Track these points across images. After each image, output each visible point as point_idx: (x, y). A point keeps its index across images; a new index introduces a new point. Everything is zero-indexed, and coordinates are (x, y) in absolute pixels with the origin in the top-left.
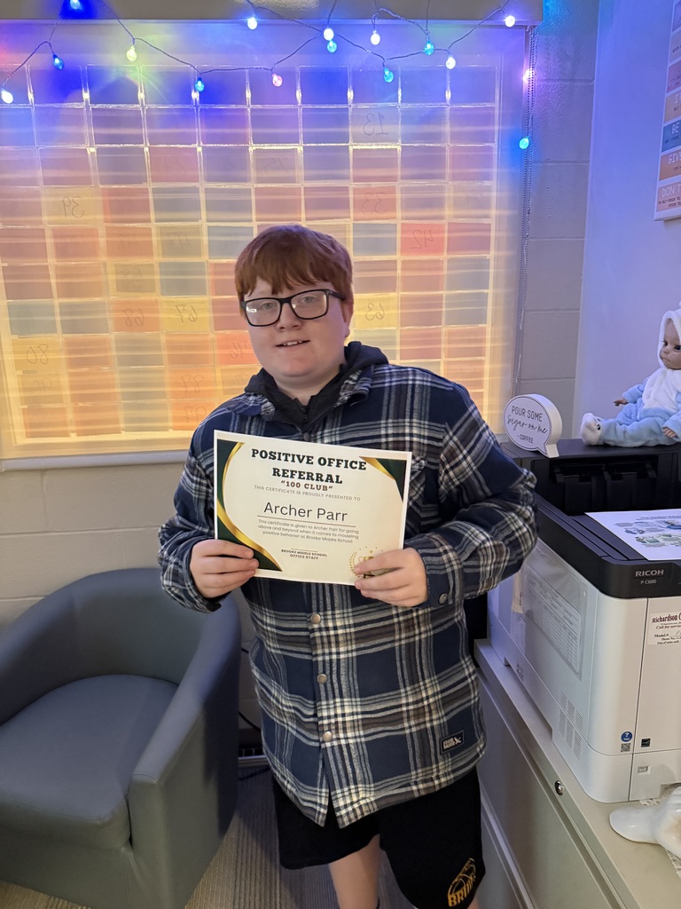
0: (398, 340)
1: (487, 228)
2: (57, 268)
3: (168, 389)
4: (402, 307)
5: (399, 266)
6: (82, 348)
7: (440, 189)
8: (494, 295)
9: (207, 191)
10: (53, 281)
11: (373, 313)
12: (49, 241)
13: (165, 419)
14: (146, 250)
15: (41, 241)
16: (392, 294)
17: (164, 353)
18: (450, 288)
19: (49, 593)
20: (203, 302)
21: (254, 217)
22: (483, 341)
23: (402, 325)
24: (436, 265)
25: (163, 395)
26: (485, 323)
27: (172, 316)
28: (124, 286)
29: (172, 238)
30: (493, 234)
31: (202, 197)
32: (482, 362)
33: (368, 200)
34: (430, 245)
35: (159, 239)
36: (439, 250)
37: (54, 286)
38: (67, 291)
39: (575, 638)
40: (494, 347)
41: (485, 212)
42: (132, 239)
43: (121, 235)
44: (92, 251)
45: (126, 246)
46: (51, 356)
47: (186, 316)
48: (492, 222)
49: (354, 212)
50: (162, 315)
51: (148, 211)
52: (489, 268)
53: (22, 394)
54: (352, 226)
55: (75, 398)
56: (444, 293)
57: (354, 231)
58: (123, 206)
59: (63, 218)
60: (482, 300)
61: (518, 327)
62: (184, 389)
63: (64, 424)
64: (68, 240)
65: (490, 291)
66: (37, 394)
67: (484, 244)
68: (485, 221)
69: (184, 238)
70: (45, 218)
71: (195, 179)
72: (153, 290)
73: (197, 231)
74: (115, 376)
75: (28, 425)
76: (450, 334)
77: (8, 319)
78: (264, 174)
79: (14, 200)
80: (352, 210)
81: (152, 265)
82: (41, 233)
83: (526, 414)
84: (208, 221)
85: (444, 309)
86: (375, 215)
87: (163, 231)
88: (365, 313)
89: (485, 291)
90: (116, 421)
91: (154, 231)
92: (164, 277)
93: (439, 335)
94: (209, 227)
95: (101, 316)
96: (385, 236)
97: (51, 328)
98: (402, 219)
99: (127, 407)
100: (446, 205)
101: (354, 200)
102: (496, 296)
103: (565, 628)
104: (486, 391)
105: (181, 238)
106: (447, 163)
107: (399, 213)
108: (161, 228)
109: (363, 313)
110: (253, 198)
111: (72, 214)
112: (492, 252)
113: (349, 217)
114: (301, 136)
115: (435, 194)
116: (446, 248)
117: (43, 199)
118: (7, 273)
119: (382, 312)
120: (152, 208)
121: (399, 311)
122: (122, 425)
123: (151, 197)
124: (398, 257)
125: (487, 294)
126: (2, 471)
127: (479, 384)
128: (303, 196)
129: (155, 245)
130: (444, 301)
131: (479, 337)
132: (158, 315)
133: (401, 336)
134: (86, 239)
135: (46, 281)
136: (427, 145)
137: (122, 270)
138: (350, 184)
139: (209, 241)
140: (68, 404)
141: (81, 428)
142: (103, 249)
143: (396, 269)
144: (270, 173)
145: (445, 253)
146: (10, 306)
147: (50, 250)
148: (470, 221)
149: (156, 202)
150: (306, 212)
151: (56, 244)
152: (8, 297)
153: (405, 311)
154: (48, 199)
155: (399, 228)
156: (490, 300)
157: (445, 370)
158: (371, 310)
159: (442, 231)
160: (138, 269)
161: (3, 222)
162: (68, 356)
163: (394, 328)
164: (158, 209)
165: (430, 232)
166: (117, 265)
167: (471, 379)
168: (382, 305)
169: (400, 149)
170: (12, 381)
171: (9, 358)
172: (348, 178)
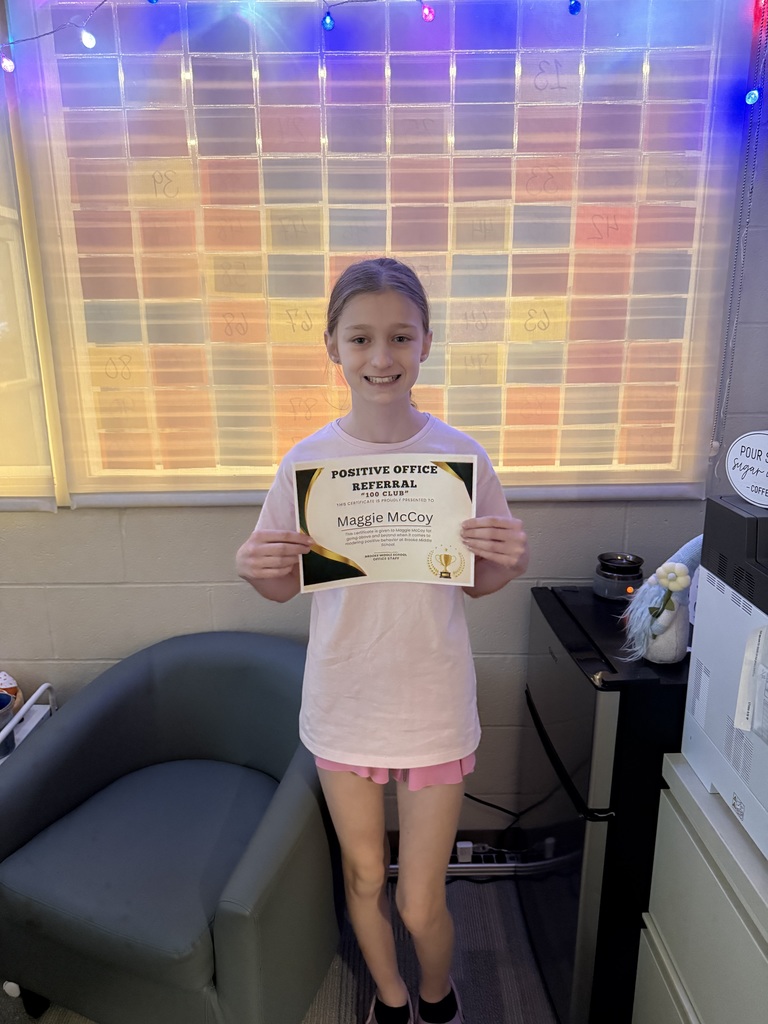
0: (565, 357)
1: (691, 213)
2: (144, 261)
3: (273, 414)
4: (573, 314)
5: (572, 259)
6: (173, 360)
7: (631, 161)
8: (696, 300)
9: (331, 163)
10: (139, 276)
11: (536, 321)
12: (136, 225)
13: (268, 451)
14: (251, 238)
15: (126, 225)
16: (560, 298)
17: (271, 368)
18: (637, 290)
19: (126, 656)
20: (319, 305)
21: (388, 195)
22: (677, 360)
23: (572, 337)
24: (620, 261)
25: (266, 421)
26: (682, 337)
27: (283, 322)
28: (226, 284)
29: (285, 222)
30: (697, 221)
31: (325, 171)
32: (674, 388)
33: (535, 175)
34: (618, 234)
35: (270, 224)
36: (625, 240)
37: (140, 284)
38: (156, 288)
40: (692, 369)
41: (689, 191)
42: (235, 224)
43: (223, 219)
44: (186, 238)
45: (229, 232)
46: (134, 369)
48: (697, 205)
49: (516, 190)
50: (273, 322)
51: (256, 187)
52: (690, 266)
53: (100, 416)
54: (512, 209)
55: (164, 422)
56: (629, 296)
57: (515, 215)
58: (226, 183)
59: (152, 196)
60: (679, 307)
61: (727, 344)
62: (292, 415)
63: (149, 453)
64: (158, 225)
65: (690, 296)
66: (117, 415)
67: (684, 233)
68: (684, 204)
69: (300, 223)
70: (131, 197)
71: (316, 148)
72: (258, 291)
73: (317, 215)
74: (212, 394)
75: (107, 453)
76: (635, 350)
77: (84, 322)
78: (403, 141)
79: (94, 173)
80: (514, 187)
81: (259, 258)
82: (126, 217)
83: (762, 457)
84: (332, 201)
85: (628, 318)
86: (543, 194)
87: (273, 216)
88: (524, 322)
89: (684, 296)
90: (211, 452)
91: (263, 215)
92: (273, 273)
93: (620, 350)
94: (331, 210)
95: (195, 321)
96: (556, 221)
97: (133, 335)
98: (581, 200)
99: (225, 435)
100: (638, 182)
101: (517, 174)
102: (698, 302)
104: (677, 425)
105: (296, 223)
106: (643, 125)
107: (575, 193)
108: (272, 210)
109: (522, 322)
110: (388, 172)
111: (164, 192)
112: (695, 245)
113: (510, 198)
114: (453, 91)
115: (622, 167)
116: (634, 238)
117: (129, 173)
118: (85, 266)
119: (545, 321)
120: (261, 185)
121: (569, 319)
122: (217, 457)
123: (260, 171)
124: (571, 249)
125: (686, 299)
126: (73, 508)
127: (670, 417)
128: (451, 171)
129: (263, 232)
130: (629, 308)
131: (674, 355)
132: (264, 321)
133: (570, 352)
134: (180, 224)
135: (131, 275)
136: (616, 103)
137: (222, 263)
138: (513, 154)
139: (330, 227)
140: (154, 429)
141: (168, 459)
142: (200, 236)
143: (567, 265)
144: (412, 140)
145: (634, 245)
146: (87, 307)
147: (136, 236)
148: (669, 203)
149: (265, 175)
150: (455, 190)
151: (143, 229)
152: (85, 296)
153: (576, 319)
154: (136, 173)
155: (574, 211)
156: (689, 308)
157: (624, 397)
158: (532, 318)
159: (630, 216)
160: (242, 264)
161: (81, 202)
162: (154, 370)
163: (563, 343)
164: (269, 186)
165: (615, 217)
166: (216, 258)
167: (659, 410)
168: (546, 310)
169: (580, 107)
170: (87, 399)
171: (84, 370)
172: (512, 146)
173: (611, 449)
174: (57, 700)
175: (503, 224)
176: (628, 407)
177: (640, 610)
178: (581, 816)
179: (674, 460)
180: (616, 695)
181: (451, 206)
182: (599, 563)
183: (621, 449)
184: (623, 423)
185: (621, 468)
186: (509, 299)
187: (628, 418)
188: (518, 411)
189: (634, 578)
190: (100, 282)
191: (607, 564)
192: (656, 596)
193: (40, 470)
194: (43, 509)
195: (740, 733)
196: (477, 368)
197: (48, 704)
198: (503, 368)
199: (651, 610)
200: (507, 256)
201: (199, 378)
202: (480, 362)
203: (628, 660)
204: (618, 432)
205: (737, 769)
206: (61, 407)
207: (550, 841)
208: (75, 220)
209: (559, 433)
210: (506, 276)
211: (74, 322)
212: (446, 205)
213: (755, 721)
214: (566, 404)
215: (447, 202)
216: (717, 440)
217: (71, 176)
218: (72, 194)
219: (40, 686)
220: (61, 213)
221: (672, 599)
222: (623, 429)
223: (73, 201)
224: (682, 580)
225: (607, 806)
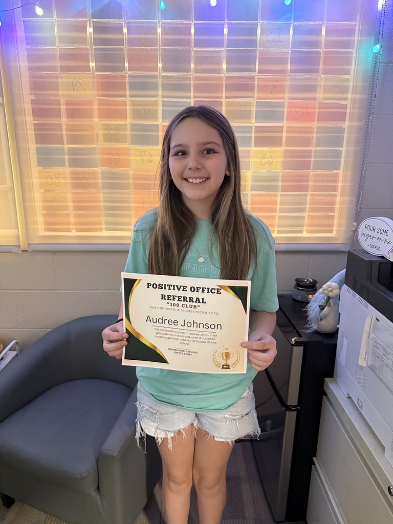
0: (280, 179)
1: (345, 107)
2: (67, 125)
3: (132, 205)
4: (285, 157)
5: (285, 129)
6: (81, 176)
7: (315, 80)
9: (163, 77)
10: (64, 133)
11: (266, 160)
12: (63, 107)
13: (129, 224)
14: (122, 115)
15: (58, 107)
16: (278, 149)
18: (317, 146)
19: (55, 327)
20: (156, 150)
21: (192, 95)
22: (337, 181)
23: (284, 169)
24: (309, 130)
25: (129, 208)
26: (339, 170)
27: (137, 158)
28: (108, 138)
29: (139, 107)
30: (348, 111)
31: (160, 81)
32: (335, 195)
33: (267, 86)
34: (306, 116)
35: (132, 108)
36: (312, 120)
37: (65, 137)
38: (73, 139)
40: (344, 186)
41: (344, 96)
42: (114, 107)
43: (108, 105)
44: (88, 114)
45: (110, 112)
46: (62, 181)
47: (145, 158)
48: (348, 103)
49: (257, 93)
50: (132, 158)
51: (125, 89)
52: (344, 133)
53: (44, 204)
54: (255, 103)
55: (76, 208)
56: (313, 148)
57: (256, 106)
58: (109, 86)
59: (71, 92)
60: (338, 154)
61: (362, 173)
62: (142, 205)
63: (69, 224)
64: (74, 107)
65: (343, 149)
66: (52, 204)
67: (341, 117)
68: (342, 102)
69: (147, 107)
70: (61, 93)
71: (156, 70)
72: (126, 142)
73: (155, 104)
74: (101, 196)
75: (47, 223)
76: (316, 176)
77: (36, 156)
78: (200, 67)
79: (42, 80)
80: (256, 91)
81: (126, 125)
82: (58, 103)
83: (376, 230)
84: (163, 97)
85: (312, 159)
86: (271, 96)
87: (134, 103)
88: (260, 160)
89: (341, 149)
90: (100, 224)
91: (128, 103)
92: (133, 133)
93: (308, 176)
94: (163, 101)
95: (93, 157)
96: (277, 109)
97: (61, 163)
98: (290, 99)
99: (108, 215)
100: (318, 90)
101: (258, 85)
102: (347, 152)
104: (336, 214)
105: (145, 107)
106: (322, 61)
107: (287, 95)
108: (133, 101)
109: (259, 160)
110: (192, 82)
111: (78, 91)
112: (347, 123)
113: (254, 97)
114: (226, 42)
115: (311, 83)
116: (316, 119)
117: (60, 80)
118: (37, 127)
119: (271, 160)
120: (127, 87)
121: (283, 160)
122: (104, 226)
123: (127, 80)
124: (284, 124)
125: (342, 151)
126: (30, 251)
127: (332, 210)
128: (224, 83)
129: (128, 112)
130: (313, 154)
131: (335, 178)
132: (128, 158)
133: (283, 176)
134: (86, 107)
135: (60, 133)
136: (309, 50)
137: (107, 128)
138: (256, 75)
139: (163, 110)
140: (71, 212)
141: (78, 227)
142: (96, 113)
143: (282, 132)
144: (204, 67)
145: (316, 123)
146: (37, 149)
147: (63, 113)
148: (334, 101)
149: (130, 83)
150: (226, 93)
151: (67, 110)
152: (37, 143)
153: (285, 160)
154: (63, 80)
155: (286, 104)
156: (343, 154)
157: (310, 200)
158: (264, 158)
159: (314, 108)
160: (117, 128)
161: (35, 94)
162: (72, 181)
163: (280, 171)
164: (131, 88)
165: (306, 108)
166: (104, 125)
167: (327, 206)
168: (271, 155)
169: (290, 52)
170: (37, 195)
171: (36, 181)
172: (255, 71)
173: (303, 226)
174: (21, 348)
175: (250, 111)
176: (312, 205)
177: (314, 306)
178: (284, 408)
179: (334, 232)
180: (301, 348)
181: (224, 100)
182: (295, 283)
183: (308, 226)
184: (309, 212)
185: (307, 235)
186: (253, 148)
187: (312, 210)
188: (256, 206)
189: (312, 291)
190: (44, 135)
191: (299, 284)
192: (322, 299)
193: (12, 232)
194: (15, 251)
195: (362, 368)
197: (16, 350)
198: (249, 183)
199: (320, 306)
200: (252, 126)
201: (94, 186)
203: (308, 331)
204: (306, 217)
205: (360, 384)
206: (24, 200)
208: (32, 104)
209: (277, 218)
210: (251, 137)
211: (31, 156)
212: (221, 100)
213: (369, 361)
214: (280, 203)
215: (222, 98)
216: (356, 222)
217: (30, 81)
218: (30, 90)
219: (11, 341)
220: (25, 101)
221: (330, 301)
222: (309, 216)
223: (31, 94)
224: (336, 291)
225: (296, 404)
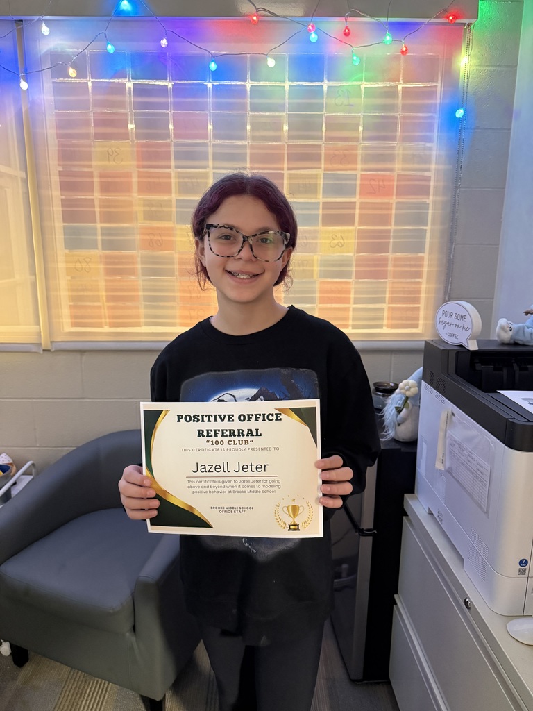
0: (354, 263)
1: (428, 179)
2: (100, 200)
3: (178, 294)
4: (359, 238)
5: (358, 206)
6: (116, 260)
7: (392, 148)
8: (431, 231)
9: (214, 146)
10: (97, 210)
11: (336, 241)
12: (96, 180)
13: (173, 317)
14: (166, 189)
15: (90, 180)
16: (351, 228)
17: (176, 267)
18: (397, 224)
19: (80, 445)
21: (248, 165)
22: (422, 266)
23: (358, 252)
24: (386, 207)
25: (173, 299)
26: (424, 252)
27: (184, 239)
29: (186, 180)
30: (432, 184)
31: (210, 150)
32: (419, 283)
33: (336, 155)
34: (384, 190)
35: (177, 180)
36: (390, 194)
37: (98, 215)
38: (108, 217)
39: (485, 485)
40: (430, 271)
41: (426, 166)
42: (156, 180)
43: (149, 177)
44: (126, 188)
45: (154, 186)
46: (93, 266)
48: (432, 174)
49: (325, 164)
50: (178, 239)
51: (169, 159)
52: (428, 210)
53: (70, 294)
54: (322, 175)
55: (109, 299)
56: (392, 227)
57: (324, 178)
58: (152, 156)
59: (107, 163)
60: (422, 234)
61: (449, 256)
62: (189, 295)
63: (100, 317)
64: (110, 180)
65: (428, 228)
66: (82, 293)
67: (425, 191)
68: (427, 174)
69: (195, 180)
70: (94, 163)
71: (206, 137)
72: (170, 220)
73: (205, 176)
74: (140, 281)
75: (74, 317)
76: (396, 259)
77: (63, 237)
78: (257, 134)
79: (72, 149)
80: (323, 162)
81: (170, 201)
82: (91, 175)
83: (454, 316)
84: (214, 168)
85: (391, 240)
86: (341, 166)
87: (179, 176)
89: (425, 228)
90: (138, 317)
91: (173, 175)
92: (179, 210)
93: (387, 260)
94: (214, 173)
95: (131, 238)
96: (348, 182)
97: (93, 245)
98: (362, 170)
99: (146, 307)
100: (396, 161)
101: (325, 155)
102: (432, 231)
103: (477, 478)
104: (422, 305)
105: (193, 180)
106: (399, 128)
107: (359, 166)
108: (179, 173)
109: (328, 241)
110: (248, 151)
111: (114, 161)
112: (431, 197)
113: (320, 168)
114: (287, 106)
115: (387, 152)
116: (395, 193)
117: (93, 149)
118: (65, 203)
119: (342, 241)
120: (172, 157)
121: (356, 241)
122: (142, 320)
123: (172, 149)
124: (357, 199)
125: (426, 230)
126: (52, 350)
127: (417, 300)
128: (286, 152)
129: (173, 185)
130: (392, 234)
131: (418, 263)
132: (173, 238)
133: (356, 260)
134: (123, 180)
135: (92, 209)
136: (383, 114)
137: (149, 204)
138: (323, 143)
140: (104, 303)
141: (112, 321)
142: (135, 187)
143: (355, 209)
144: (263, 133)
145: (394, 197)
146: (65, 228)
147: (96, 186)
148: (415, 173)
149: (175, 152)
150: (288, 164)
151: (101, 182)
152: (64, 221)
153: (360, 241)
154: (98, 149)
155: (359, 177)
156: (428, 235)
157: (390, 288)
158: (334, 239)
159: (392, 180)
160: (160, 204)
161: (63, 165)
162: (105, 267)
163: (351, 254)
164: (177, 158)
165: (383, 181)
166: (144, 200)
167: (409, 296)
168: (343, 235)
169: (362, 116)
170: (63, 284)
171: (62, 265)
172: (321, 138)
173: (382, 319)
174: (36, 470)
175: (317, 184)
176: (392, 294)
177: (391, 409)
178: (357, 533)
179: (420, 327)
181: (286, 172)
183: (388, 319)
184: (389, 303)
185: (388, 331)
186: (320, 227)
187: (392, 300)
188: (326, 295)
190: (73, 213)
192: (399, 400)
193: (34, 328)
194: (34, 350)
195: (440, 473)
196: (301, 268)
197: (31, 475)
198: (316, 269)
199: (396, 408)
200: (319, 203)
201: (132, 272)
202: (303, 265)
203: (385, 439)
204: (386, 309)
206: (48, 289)
207: (345, 566)
208: (60, 176)
209: (351, 309)
210: (318, 214)
211: (56, 237)
212: (282, 172)
213: (446, 464)
214: (355, 291)
215: (283, 170)
217: (58, 150)
218: (58, 160)
219: (27, 462)
220: (51, 172)
221: (408, 402)
222: (389, 308)
223: (59, 165)
224: (414, 390)
225: (372, 527)
